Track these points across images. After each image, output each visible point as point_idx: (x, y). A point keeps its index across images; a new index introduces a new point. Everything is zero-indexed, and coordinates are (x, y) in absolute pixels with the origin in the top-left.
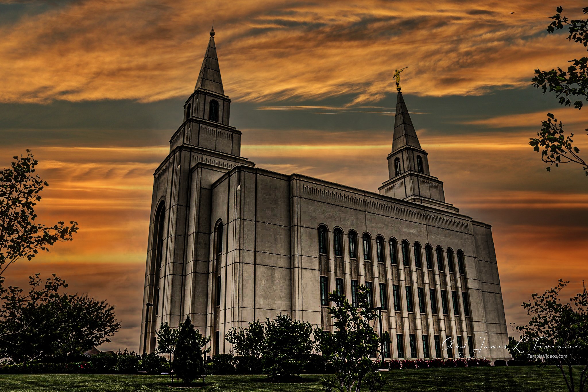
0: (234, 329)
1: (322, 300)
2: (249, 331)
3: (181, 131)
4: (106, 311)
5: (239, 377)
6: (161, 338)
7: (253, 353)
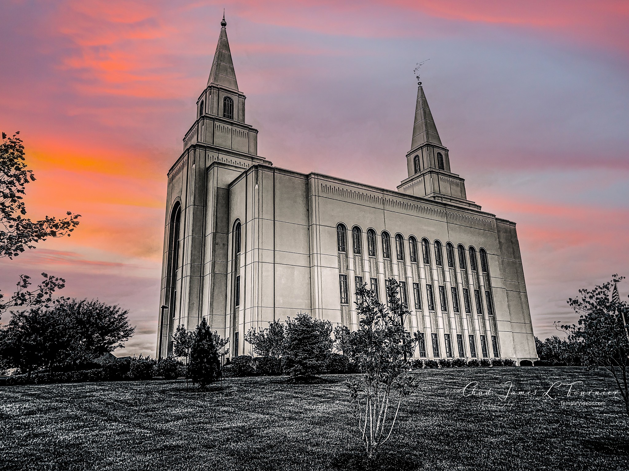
0: (254, 329)
1: (341, 298)
2: (268, 330)
3: (194, 129)
4: (119, 316)
5: (258, 379)
6: (177, 341)
7: (273, 353)
